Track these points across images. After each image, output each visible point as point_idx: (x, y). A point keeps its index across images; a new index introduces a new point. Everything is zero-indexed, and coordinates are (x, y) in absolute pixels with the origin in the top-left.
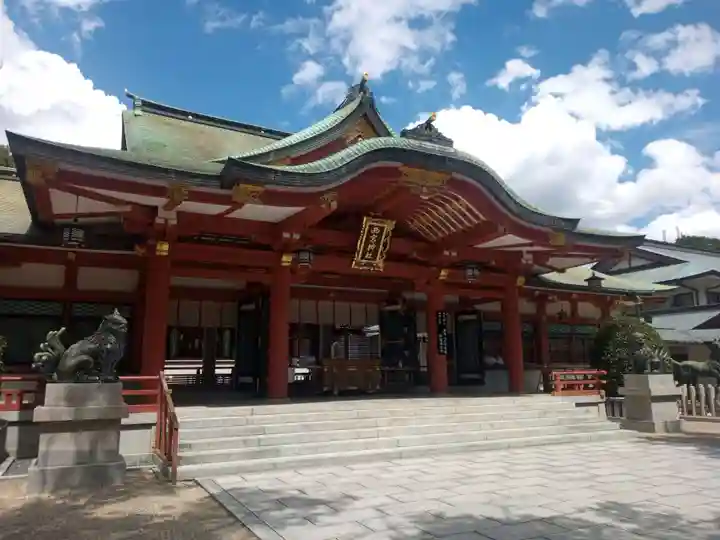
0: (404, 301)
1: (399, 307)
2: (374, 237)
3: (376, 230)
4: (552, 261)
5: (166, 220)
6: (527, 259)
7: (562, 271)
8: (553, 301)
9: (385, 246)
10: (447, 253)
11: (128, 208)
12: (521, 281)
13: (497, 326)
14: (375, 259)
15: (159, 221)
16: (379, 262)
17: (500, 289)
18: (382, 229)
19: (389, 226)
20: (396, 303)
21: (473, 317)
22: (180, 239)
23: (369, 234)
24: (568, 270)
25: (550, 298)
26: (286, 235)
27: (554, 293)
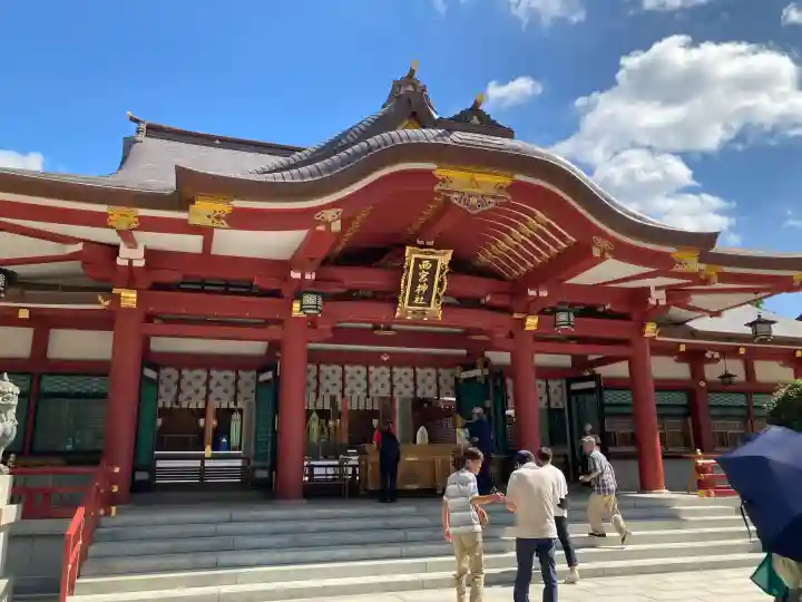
0: (487, 363)
1: (477, 372)
2: (423, 275)
3: (426, 265)
4: (696, 300)
5: (131, 261)
6: (658, 297)
7: (717, 314)
8: (713, 360)
9: (440, 284)
10: (532, 293)
11: (79, 247)
12: (650, 329)
13: (625, 397)
14: (429, 306)
15: (121, 261)
16: (435, 309)
17: (625, 342)
18: (434, 263)
19: (444, 258)
20: (473, 367)
21: (592, 384)
22: (157, 286)
23: (417, 270)
24: (725, 313)
25: (708, 355)
26: (296, 275)
27: (712, 348)
